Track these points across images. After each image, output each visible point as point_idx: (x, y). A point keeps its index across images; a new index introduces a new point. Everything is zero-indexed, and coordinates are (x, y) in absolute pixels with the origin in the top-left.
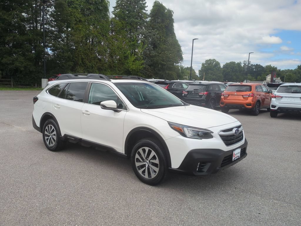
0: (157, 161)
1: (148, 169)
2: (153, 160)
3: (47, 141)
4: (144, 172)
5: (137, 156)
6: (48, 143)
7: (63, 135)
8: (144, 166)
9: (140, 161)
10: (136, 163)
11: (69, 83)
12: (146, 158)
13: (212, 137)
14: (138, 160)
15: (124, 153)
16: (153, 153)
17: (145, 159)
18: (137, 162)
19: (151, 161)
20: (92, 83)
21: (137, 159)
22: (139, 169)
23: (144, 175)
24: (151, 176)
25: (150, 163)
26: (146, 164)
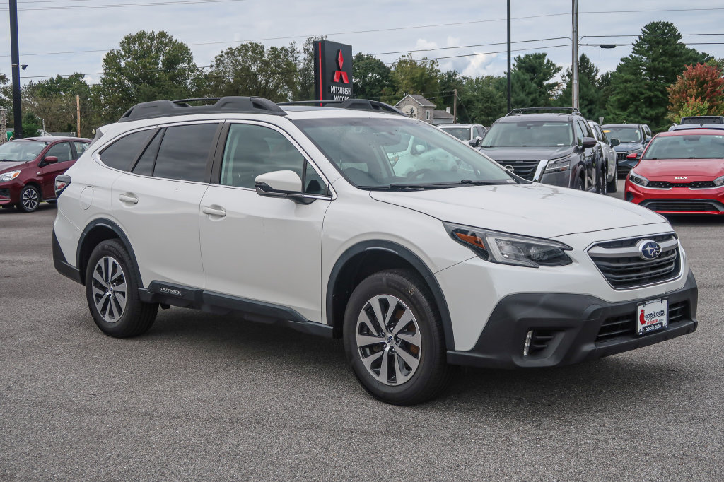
0: (416, 340)
1: (391, 358)
2: (404, 333)
3: (98, 302)
4: (376, 365)
5: (363, 317)
6: (99, 307)
7: (146, 284)
8: (380, 347)
9: (369, 333)
10: (358, 336)
11: (161, 128)
12: (386, 327)
13: (567, 261)
14: (364, 330)
15: (325, 322)
16: (408, 316)
17: (383, 327)
18: (361, 332)
19: (401, 336)
20: (231, 124)
21: (363, 325)
22: (365, 356)
23: (378, 373)
24: (395, 379)
25: (397, 342)
26: (384, 343)
